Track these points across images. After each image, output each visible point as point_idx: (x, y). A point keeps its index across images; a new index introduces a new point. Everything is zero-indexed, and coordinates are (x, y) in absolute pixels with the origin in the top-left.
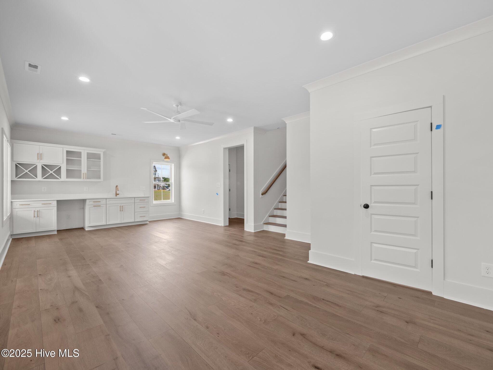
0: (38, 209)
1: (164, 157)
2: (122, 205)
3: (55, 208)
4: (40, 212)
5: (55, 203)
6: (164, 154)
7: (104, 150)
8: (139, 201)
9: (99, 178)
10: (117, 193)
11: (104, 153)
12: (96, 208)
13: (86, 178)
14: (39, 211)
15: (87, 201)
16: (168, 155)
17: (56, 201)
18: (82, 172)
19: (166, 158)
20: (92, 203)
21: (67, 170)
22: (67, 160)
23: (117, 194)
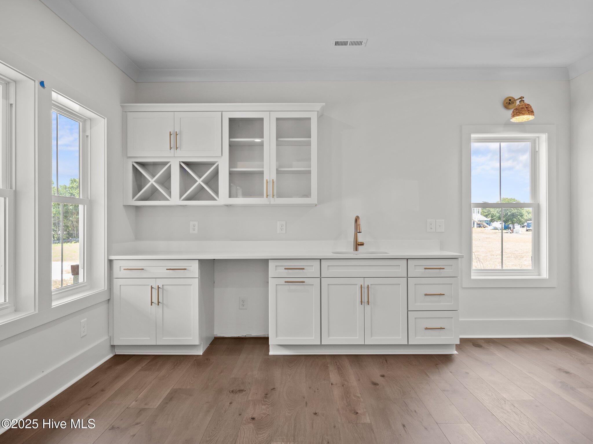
0: (160, 283)
1: (511, 111)
2: (368, 282)
3: (196, 283)
4: (164, 291)
5: (195, 267)
6: (509, 103)
7: (318, 106)
8: (424, 270)
9: (308, 195)
10: (360, 240)
11: (321, 117)
12: (293, 287)
13: (273, 196)
14: (163, 289)
15: (271, 264)
16: (527, 101)
17: (198, 261)
18: (266, 177)
19: (518, 112)
20: (282, 272)
21: (231, 173)
22: (232, 146)
23: (358, 245)
